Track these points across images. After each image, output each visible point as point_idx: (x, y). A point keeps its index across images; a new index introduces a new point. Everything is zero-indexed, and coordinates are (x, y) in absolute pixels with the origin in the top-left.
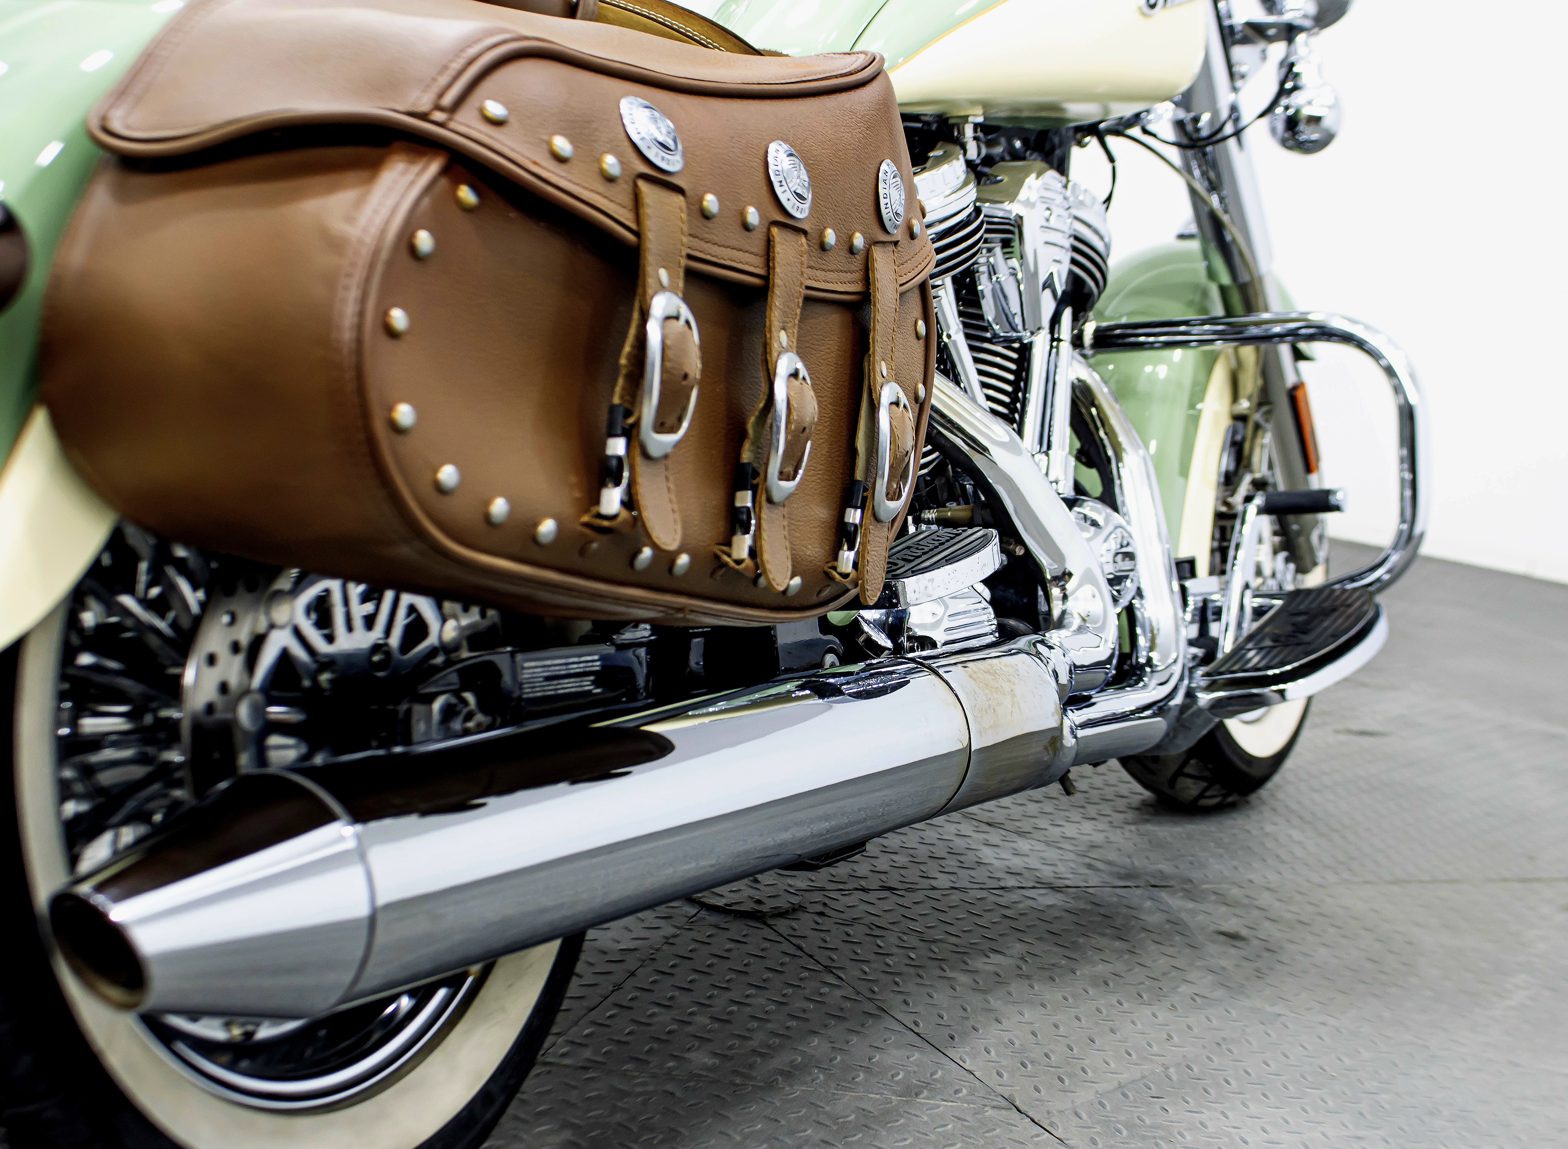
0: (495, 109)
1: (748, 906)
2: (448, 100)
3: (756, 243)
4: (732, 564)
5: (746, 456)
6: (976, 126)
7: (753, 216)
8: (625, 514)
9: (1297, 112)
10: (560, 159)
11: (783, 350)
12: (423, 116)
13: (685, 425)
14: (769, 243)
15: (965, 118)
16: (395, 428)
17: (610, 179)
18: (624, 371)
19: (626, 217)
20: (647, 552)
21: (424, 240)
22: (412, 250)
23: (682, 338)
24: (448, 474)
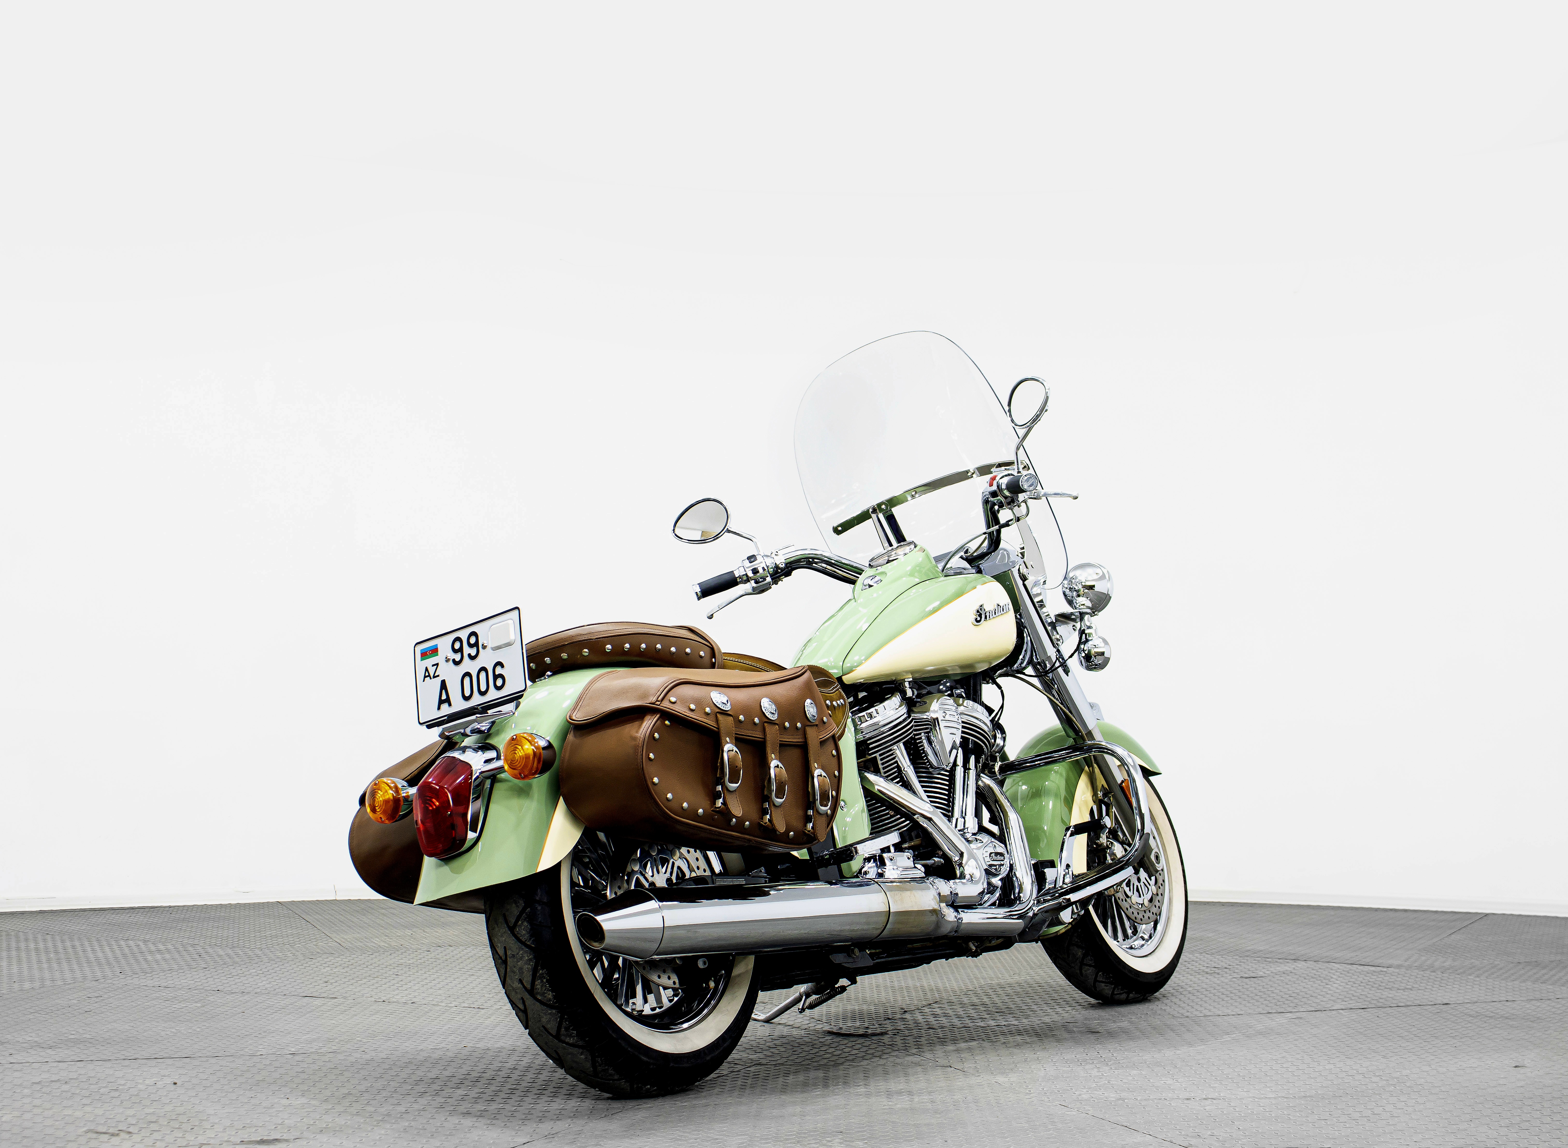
0: (673, 699)
1: (861, 1032)
2: (659, 699)
3: (760, 728)
4: (764, 824)
5: (766, 793)
6: (909, 682)
7: (756, 720)
8: (723, 806)
9: (1089, 651)
10: (692, 710)
11: (773, 759)
12: (653, 704)
13: (740, 781)
14: (764, 729)
15: (904, 681)
16: (654, 783)
17: (707, 714)
18: (719, 768)
19: (713, 724)
20: (734, 820)
21: (656, 735)
22: (654, 738)
23: (735, 756)
24: (669, 796)
